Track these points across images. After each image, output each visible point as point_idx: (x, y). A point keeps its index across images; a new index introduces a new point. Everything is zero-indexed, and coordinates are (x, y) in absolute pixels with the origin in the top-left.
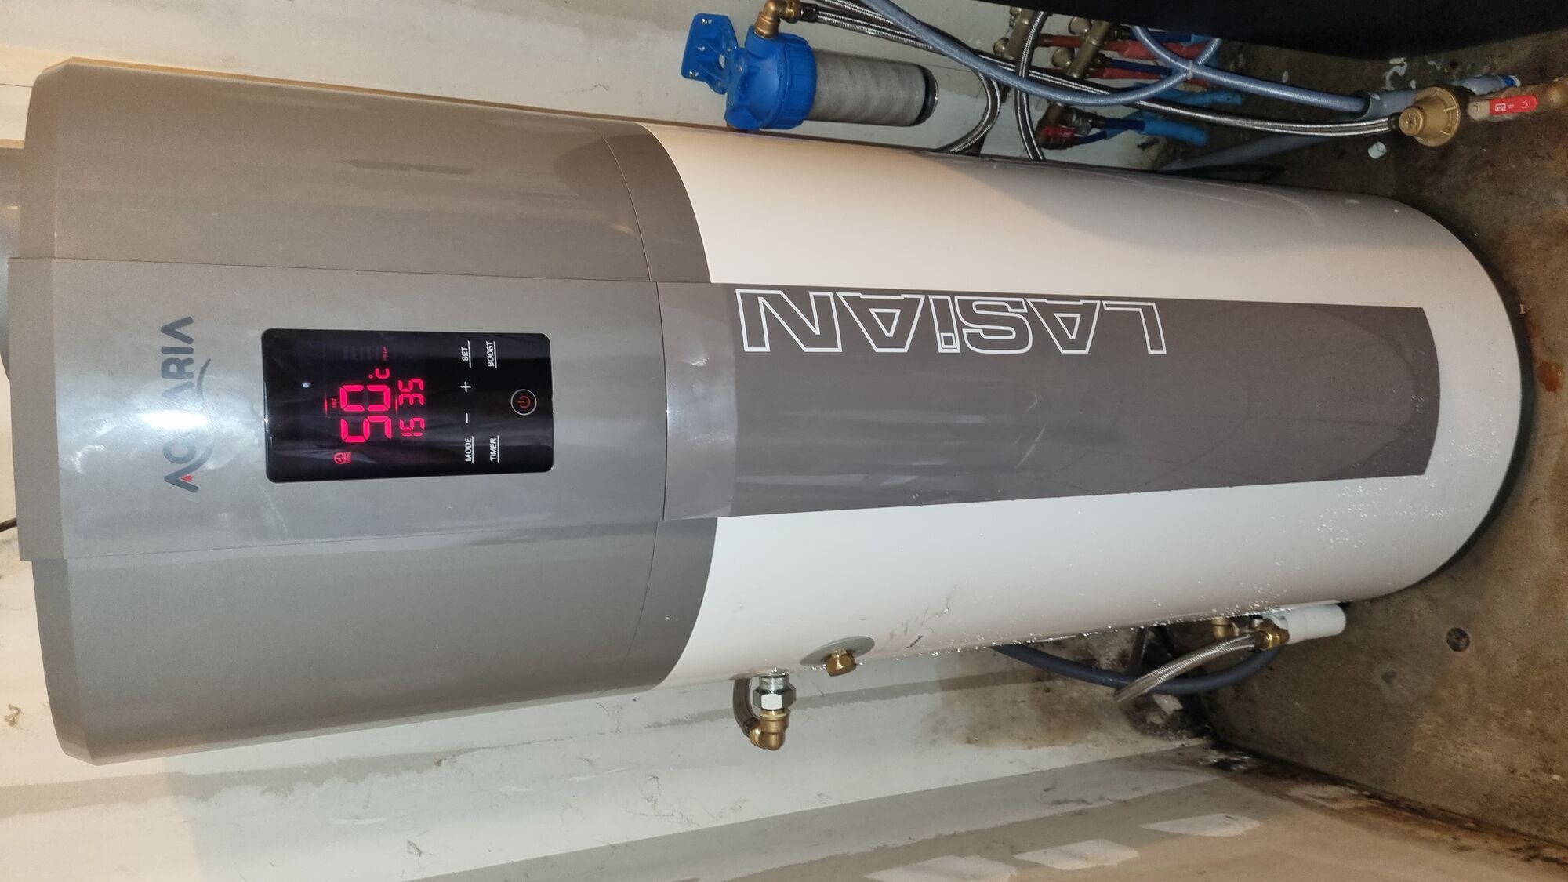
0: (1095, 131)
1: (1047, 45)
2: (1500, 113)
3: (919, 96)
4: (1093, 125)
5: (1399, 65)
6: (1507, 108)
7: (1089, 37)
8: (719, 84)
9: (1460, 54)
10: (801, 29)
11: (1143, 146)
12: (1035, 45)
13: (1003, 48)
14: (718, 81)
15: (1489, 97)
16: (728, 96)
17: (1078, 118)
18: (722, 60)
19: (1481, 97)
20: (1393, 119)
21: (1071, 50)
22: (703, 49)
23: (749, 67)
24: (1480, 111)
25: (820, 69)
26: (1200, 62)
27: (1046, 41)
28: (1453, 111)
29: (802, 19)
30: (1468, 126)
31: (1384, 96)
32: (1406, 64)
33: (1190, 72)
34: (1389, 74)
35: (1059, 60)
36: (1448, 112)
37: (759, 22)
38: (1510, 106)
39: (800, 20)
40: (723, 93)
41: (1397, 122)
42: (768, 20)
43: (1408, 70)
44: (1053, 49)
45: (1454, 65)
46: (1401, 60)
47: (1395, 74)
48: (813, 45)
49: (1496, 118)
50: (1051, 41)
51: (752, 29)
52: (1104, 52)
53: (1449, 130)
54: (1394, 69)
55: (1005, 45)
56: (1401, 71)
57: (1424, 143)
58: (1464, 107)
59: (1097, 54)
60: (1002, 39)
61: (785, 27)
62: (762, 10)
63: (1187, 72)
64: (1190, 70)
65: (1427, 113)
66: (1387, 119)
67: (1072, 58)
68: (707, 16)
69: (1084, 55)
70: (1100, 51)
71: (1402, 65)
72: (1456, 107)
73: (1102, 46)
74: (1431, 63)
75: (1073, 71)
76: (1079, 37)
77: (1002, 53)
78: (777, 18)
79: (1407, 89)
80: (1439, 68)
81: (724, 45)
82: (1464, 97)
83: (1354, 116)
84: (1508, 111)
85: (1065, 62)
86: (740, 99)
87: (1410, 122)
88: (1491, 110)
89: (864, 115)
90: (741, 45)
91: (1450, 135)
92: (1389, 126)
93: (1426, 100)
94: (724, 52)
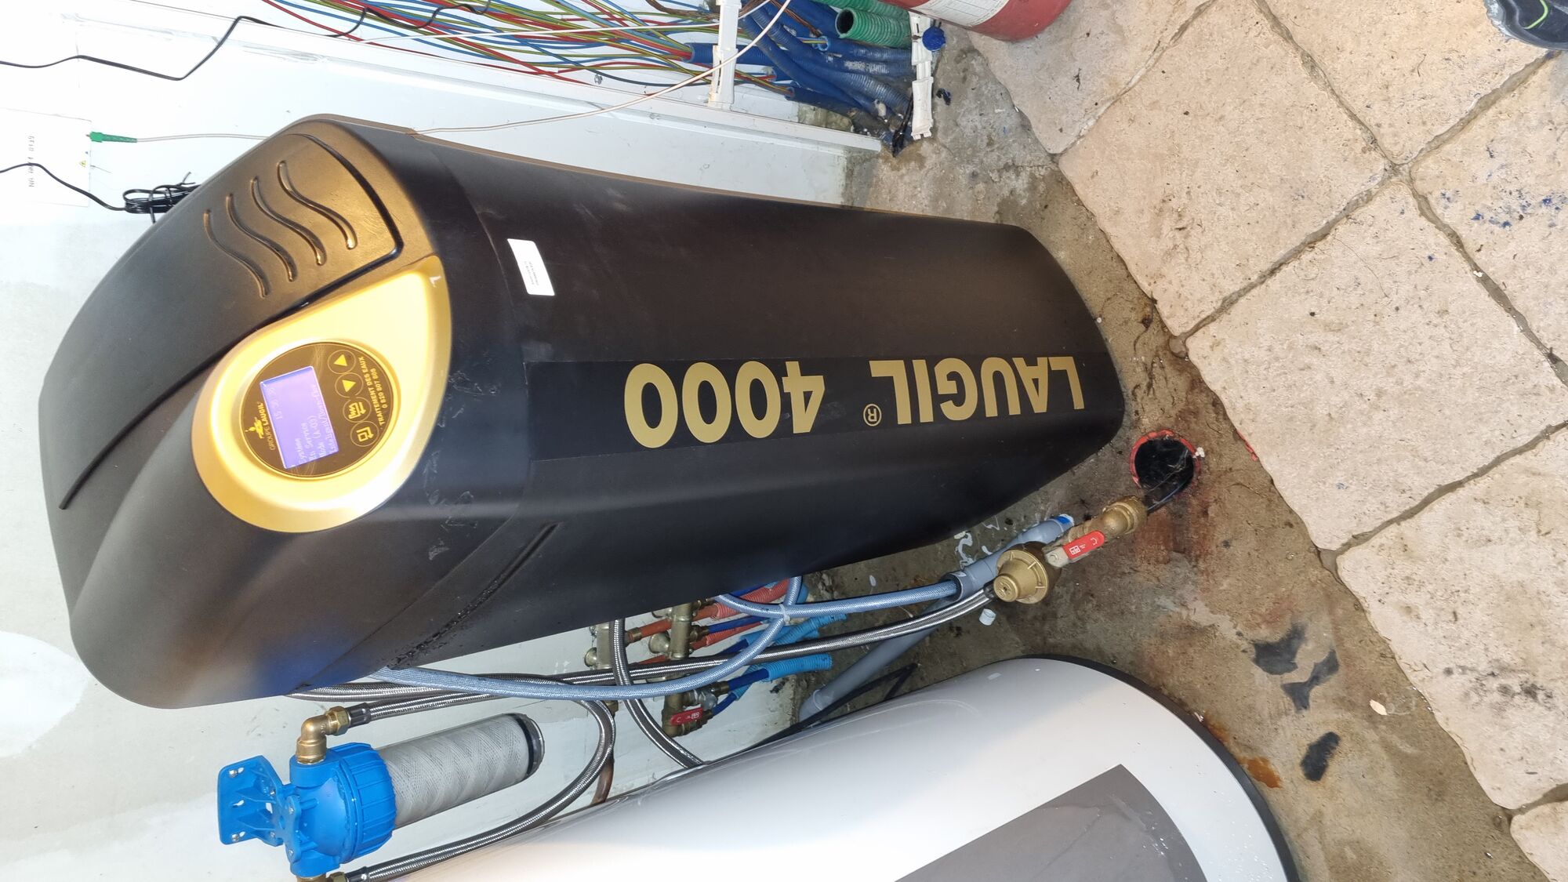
0: (722, 698)
1: (638, 639)
2: (1077, 554)
3: (521, 746)
4: (717, 694)
5: (964, 538)
6: (1080, 548)
7: (675, 616)
8: (273, 834)
9: (1009, 512)
10: (356, 735)
11: (776, 690)
12: (624, 644)
13: (595, 658)
14: (269, 832)
15: (1058, 543)
16: (286, 846)
17: (699, 694)
18: (269, 807)
19: (1052, 544)
20: (988, 590)
21: (665, 633)
22: (241, 803)
23: (301, 803)
24: (1058, 558)
25: (394, 770)
26: (790, 603)
27: (634, 636)
28: (1035, 565)
29: (353, 725)
30: (1054, 574)
31: (967, 570)
32: (968, 534)
33: (786, 616)
34: (960, 548)
35: (656, 647)
36: (1031, 568)
37: (300, 750)
38: (1083, 547)
39: (350, 727)
40: (280, 844)
41: (992, 591)
42: (310, 743)
43: (974, 538)
44: (646, 640)
45: (1009, 522)
46: (964, 533)
47: (965, 547)
48: (375, 746)
49: (1075, 560)
50: (639, 634)
51: (293, 761)
52: (696, 623)
53: (1042, 584)
54: (963, 542)
55: (595, 654)
56: (969, 542)
57: (1027, 602)
58: (1042, 559)
59: (691, 628)
60: (590, 650)
61: (332, 742)
62: (300, 735)
63: (782, 616)
64: (784, 614)
65: (1014, 576)
66: (982, 591)
67: (668, 639)
68: (235, 766)
69: (679, 634)
70: (693, 624)
71: (966, 537)
72: (1036, 561)
73: (692, 619)
74: (990, 526)
75: (674, 652)
76: (666, 619)
77: (595, 665)
78: (321, 737)
79: (984, 557)
80: (998, 529)
81: (265, 790)
82: (1036, 549)
83: (953, 598)
84: (1083, 551)
85: (662, 647)
86: (302, 843)
87: (1005, 589)
88: (1068, 555)
89: (464, 794)
90: (286, 781)
91: (1045, 588)
92: (987, 596)
93: (1007, 564)
94: (269, 799)
